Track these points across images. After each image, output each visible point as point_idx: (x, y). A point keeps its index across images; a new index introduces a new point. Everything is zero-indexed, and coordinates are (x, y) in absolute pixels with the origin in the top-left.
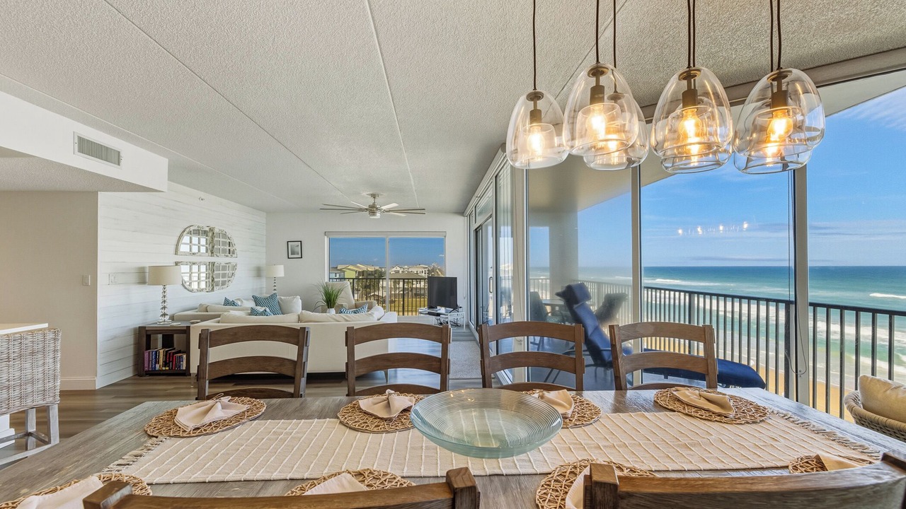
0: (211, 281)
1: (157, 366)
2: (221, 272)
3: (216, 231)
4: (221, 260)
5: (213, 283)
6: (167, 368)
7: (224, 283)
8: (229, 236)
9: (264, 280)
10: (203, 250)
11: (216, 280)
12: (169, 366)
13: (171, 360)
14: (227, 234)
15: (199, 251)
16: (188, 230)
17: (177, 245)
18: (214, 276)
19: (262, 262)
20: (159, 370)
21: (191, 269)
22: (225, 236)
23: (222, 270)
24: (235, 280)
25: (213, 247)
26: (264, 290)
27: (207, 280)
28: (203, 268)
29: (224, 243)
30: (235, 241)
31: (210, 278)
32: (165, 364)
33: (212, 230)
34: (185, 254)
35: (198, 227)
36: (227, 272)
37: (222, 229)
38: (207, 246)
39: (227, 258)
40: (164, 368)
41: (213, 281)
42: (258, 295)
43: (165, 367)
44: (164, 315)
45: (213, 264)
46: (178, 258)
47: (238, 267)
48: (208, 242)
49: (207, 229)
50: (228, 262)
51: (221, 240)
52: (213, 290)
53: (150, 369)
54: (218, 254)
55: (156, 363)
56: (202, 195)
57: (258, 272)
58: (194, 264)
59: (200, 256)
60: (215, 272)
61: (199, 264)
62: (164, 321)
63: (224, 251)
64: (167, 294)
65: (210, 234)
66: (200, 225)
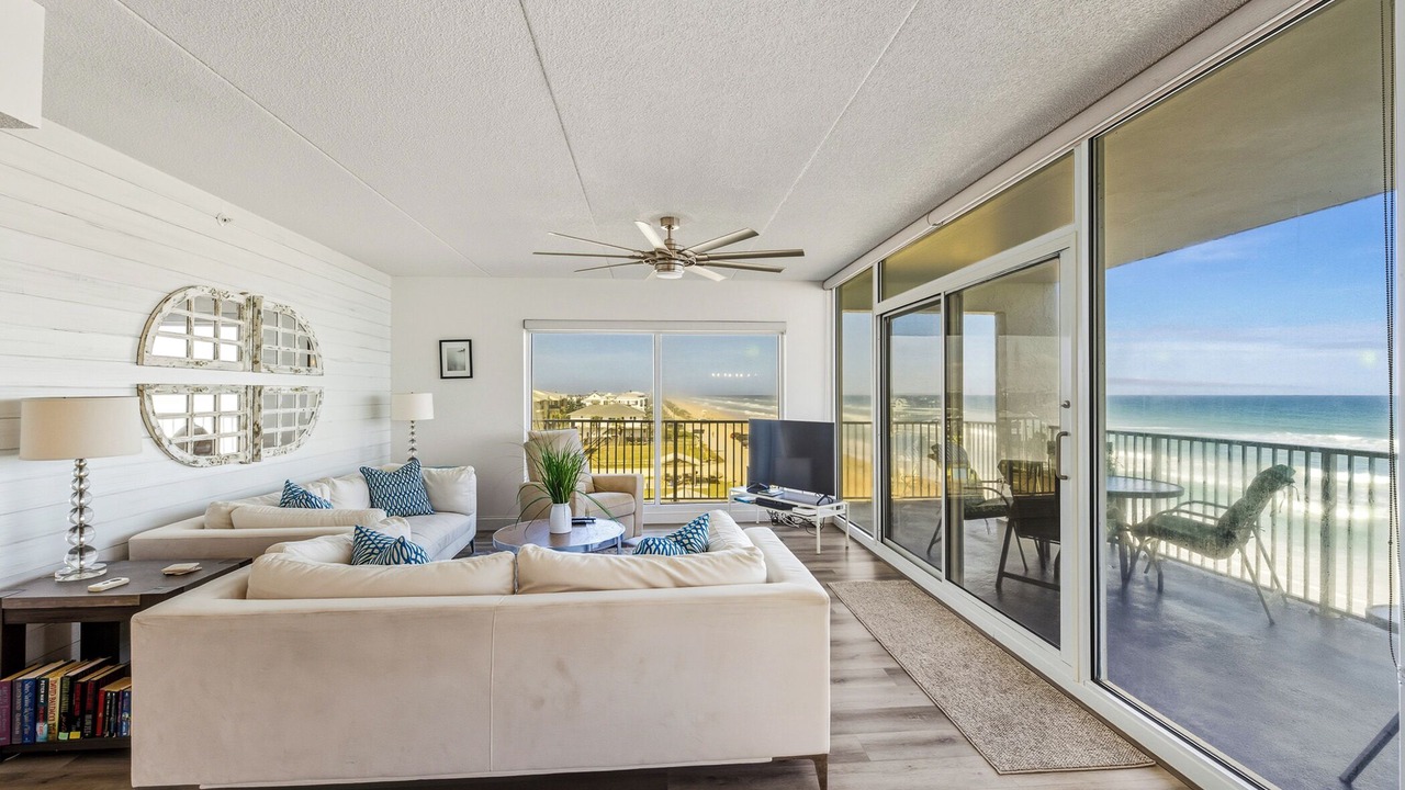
0: (250, 433)
1: (42, 729)
2: (281, 411)
3: (266, 305)
4: (277, 381)
5: (257, 439)
6: (75, 735)
7: (287, 439)
8: (303, 322)
9: (387, 425)
10: (229, 353)
11: (265, 431)
12: (80, 729)
13: (89, 705)
14: (298, 317)
15: (216, 356)
16: (179, 296)
17: (143, 337)
18: (261, 423)
19: (383, 387)
20: (48, 742)
21: (189, 404)
22: (291, 320)
23: (283, 406)
24: (317, 429)
25: (258, 347)
26: (388, 451)
27: (242, 433)
28: (229, 402)
29: (289, 340)
30: (317, 334)
31: (250, 427)
32: (68, 722)
33: (253, 302)
34: (170, 363)
35: (213, 291)
36: (298, 410)
37: (284, 303)
38: (240, 343)
39: (297, 376)
40: (63, 736)
41: (256, 433)
42: (373, 465)
43: (69, 730)
44: (82, 550)
45: (258, 391)
46: (145, 375)
47: (325, 399)
48: (244, 334)
49: (242, 300)
50: (299, 385)
51: (281, 330)
52: (256, 457)
53: (16, 741)
54: (273, 367)
55: (35, 719)
56: (227, 209)
57: (375, 409)
58: (199, 390)
59: (219, 369)
60: (264, 412)
61: (217, 392)
62: (81, 570)
63: (289, 358)
64: (93, 485)
65: (249, 314)
66: (218, 287)
